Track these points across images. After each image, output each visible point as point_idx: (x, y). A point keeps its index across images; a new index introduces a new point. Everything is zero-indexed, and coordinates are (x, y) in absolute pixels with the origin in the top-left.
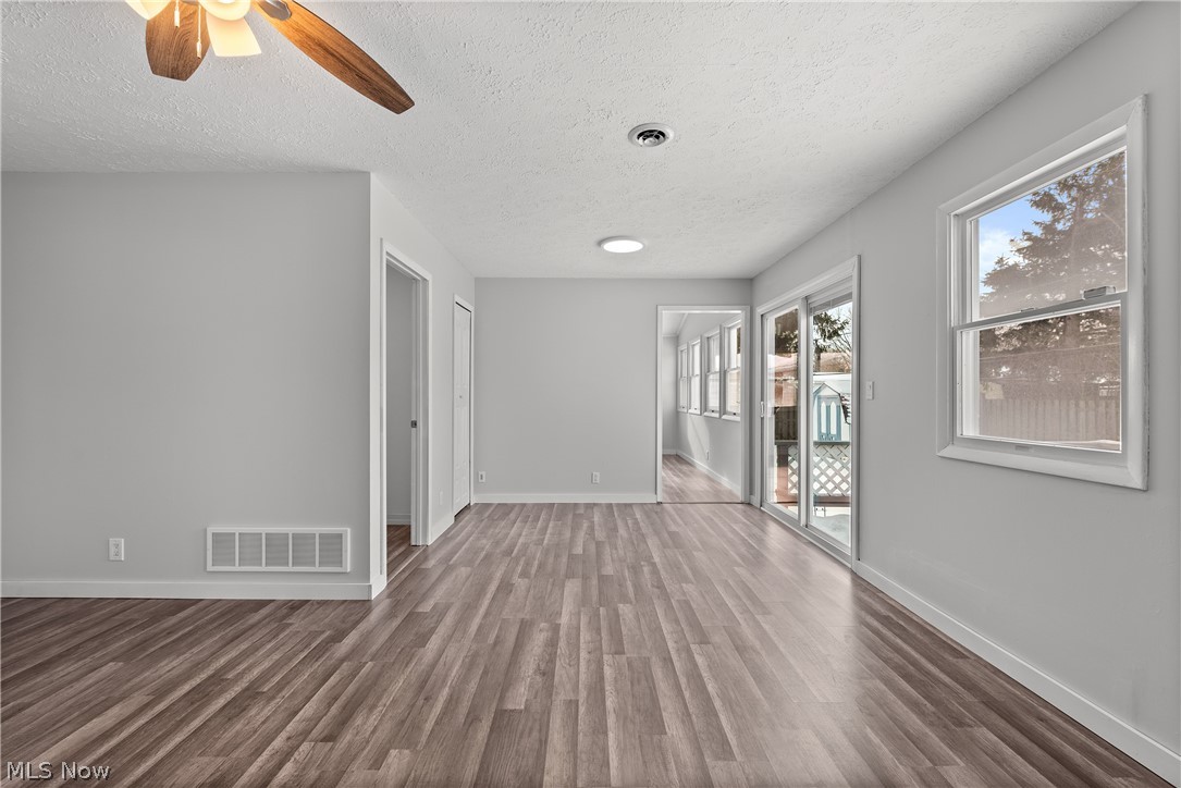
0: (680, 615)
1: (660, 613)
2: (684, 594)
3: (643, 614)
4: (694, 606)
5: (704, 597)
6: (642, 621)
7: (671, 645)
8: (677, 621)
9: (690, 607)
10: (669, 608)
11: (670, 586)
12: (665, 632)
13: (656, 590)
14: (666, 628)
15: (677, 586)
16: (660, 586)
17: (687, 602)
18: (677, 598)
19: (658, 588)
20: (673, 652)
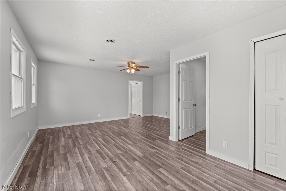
0: (104, 154)
1: (110, 154)
2: (105, 162)
3: (114, 152)
4: (101, 159)
5: (99, 163)
6: (113, 151)
7: (104, 148)
8: (105, 153)
9: (102, 158)
10: (108, 156)
11: (111, 163)
12: (107, 150)
13: (115, 160)
14: (107, 151)
15: (109, 164)
16: (114, 162)
17: (104, 159)
18: (107, 159)
19: (115, 162)
20: (104, 147)
